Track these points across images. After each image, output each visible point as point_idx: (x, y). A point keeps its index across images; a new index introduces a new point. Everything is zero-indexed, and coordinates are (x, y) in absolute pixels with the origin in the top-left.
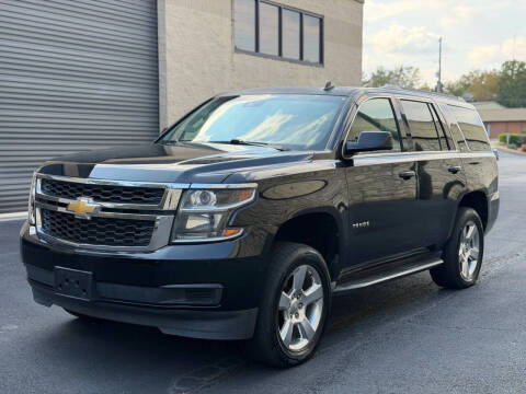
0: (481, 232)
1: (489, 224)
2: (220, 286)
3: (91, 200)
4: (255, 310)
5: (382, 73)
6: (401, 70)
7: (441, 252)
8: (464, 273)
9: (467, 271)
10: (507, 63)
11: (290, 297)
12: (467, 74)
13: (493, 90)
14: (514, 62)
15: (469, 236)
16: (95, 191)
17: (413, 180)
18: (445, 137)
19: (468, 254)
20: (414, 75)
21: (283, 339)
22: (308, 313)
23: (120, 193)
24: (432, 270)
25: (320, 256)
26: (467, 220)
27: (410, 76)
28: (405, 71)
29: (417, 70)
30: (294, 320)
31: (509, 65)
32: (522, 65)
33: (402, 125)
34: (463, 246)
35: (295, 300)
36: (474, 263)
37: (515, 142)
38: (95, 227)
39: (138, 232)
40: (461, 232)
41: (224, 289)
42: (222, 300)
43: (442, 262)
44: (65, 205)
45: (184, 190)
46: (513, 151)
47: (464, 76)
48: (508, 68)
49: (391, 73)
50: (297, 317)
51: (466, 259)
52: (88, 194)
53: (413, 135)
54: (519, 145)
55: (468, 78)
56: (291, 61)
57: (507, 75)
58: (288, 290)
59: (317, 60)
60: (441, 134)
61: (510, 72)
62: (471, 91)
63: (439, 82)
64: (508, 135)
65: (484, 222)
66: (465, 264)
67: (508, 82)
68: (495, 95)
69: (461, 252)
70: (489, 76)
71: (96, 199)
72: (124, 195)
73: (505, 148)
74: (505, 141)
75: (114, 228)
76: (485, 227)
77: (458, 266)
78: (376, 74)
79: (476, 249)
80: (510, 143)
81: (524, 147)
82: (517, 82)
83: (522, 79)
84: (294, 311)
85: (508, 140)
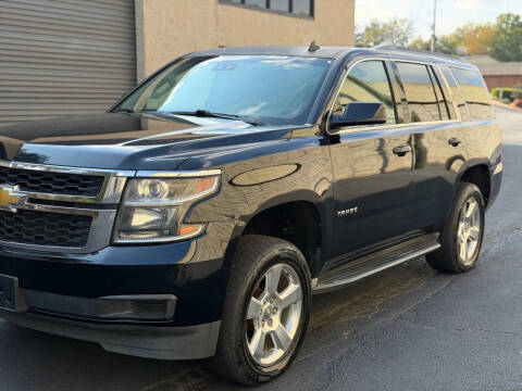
0: (482, 209)
1: (491, 200)
2: (174, 297)
3: (16, 188)
4: (218, 323)
5: (375, 25)
6: (395, 23)
7: (438, 234)
8: (462, 256)
9: (466, 253)
10: (501, 16)
11: (262, 302)
12: (461, 27)
13: (487, 44)
14: (509, 16)
15: (468, 214)
16: (21, 177)
17: (409, 155)
18: (445, 101)
19: (467, 235)
20: (408, 28)
21: (253, 353)
22: (284, 320)
23: (51, 180)
24: (428, 256)
25: (299, 252)
26: (469, 197)
27: (404, 28)
28: (399, 24)
29: (411, 23)
30: (267, 329)
31: (505, 18)
32: (517, 18)
33: (396, 88)
34: (462, 225)
35: (268, 304)
36: (474, 244)
37: (508, 97)
38: (21, 221)
40: (461, 211)
41: (177, 301)
42: (175, 315)
43: (439, 246)
45: (129, 179)
46: (506, 106)
47: (459, 30)
48: (503, 21)
49: (385, 26)
50: (270, 325)
51: (465, 241)
52: (13, 181)
53: (408, 100)
54: (512, 100)
55: (463, 31)
56: (279, 13)
57: (501, 28)
58: (258, 295)
59: (307, 12)
60: (440, 98)
61: (504, 25)
62: (466, 44)
63: (434, 36)
64: (501, 90)
65: (485, 198)
66: (463, 247)
67: (502, 35)
68: (489, 49)
69: (459, 233)
70: (483, 29)
71: (23, 186)
72: (56, 184)
73: (499, 103)
74: (498, 96)
75: (43, 223)
76: (486, 203)
77: (456, 249)
78: (370, 26)
79: (476, 229)
80: (503, 97)
81: (517, 101)
82: (511, 36)
83: (517, 32)
84: (267, 317)
85: (501, 95)
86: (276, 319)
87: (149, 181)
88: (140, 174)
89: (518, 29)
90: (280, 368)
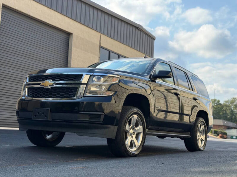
2: (103, 114)
3: (51, 81)
4: (117, 127)
8: (199, 145)
11: (130, 128)
14: (215, 100)
15: (201, 130)
16: (53, 78)
19: (200, 138)
21: (127, 144)
22: (137, 138)
31: (213, 101)
32: (219, 101)
35: (132, 130)
36: (203, 143)
37: (217, 133)
38: (52, 91)
39: (71, 92)
41: (105, 115)
43: (190, 136)
44: (39, 84)
45: (91, 75)
46: (215, 137)
50: (132, 137)
51: (200, 140)
52: (50, 79)
54: (218, 135)
61: (213, 104)
64: (213, 130)
71: (53, 80)
72: (65, 78)
74: (212, 133)
75: (60, 91)
79: (204, 137)
80: (214, 133)
81: (220, 135)
82: (216, 108)
83: (219, 107)
84: (131, 135)
85: (213, 132)
86: (134, 136)
87: (97, 77)
88: (94, 74)
89: (219, 106)
90: (136, 154)
